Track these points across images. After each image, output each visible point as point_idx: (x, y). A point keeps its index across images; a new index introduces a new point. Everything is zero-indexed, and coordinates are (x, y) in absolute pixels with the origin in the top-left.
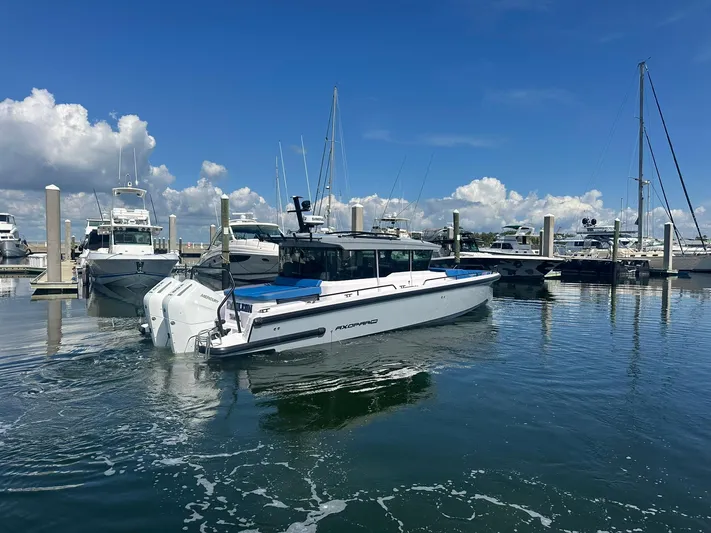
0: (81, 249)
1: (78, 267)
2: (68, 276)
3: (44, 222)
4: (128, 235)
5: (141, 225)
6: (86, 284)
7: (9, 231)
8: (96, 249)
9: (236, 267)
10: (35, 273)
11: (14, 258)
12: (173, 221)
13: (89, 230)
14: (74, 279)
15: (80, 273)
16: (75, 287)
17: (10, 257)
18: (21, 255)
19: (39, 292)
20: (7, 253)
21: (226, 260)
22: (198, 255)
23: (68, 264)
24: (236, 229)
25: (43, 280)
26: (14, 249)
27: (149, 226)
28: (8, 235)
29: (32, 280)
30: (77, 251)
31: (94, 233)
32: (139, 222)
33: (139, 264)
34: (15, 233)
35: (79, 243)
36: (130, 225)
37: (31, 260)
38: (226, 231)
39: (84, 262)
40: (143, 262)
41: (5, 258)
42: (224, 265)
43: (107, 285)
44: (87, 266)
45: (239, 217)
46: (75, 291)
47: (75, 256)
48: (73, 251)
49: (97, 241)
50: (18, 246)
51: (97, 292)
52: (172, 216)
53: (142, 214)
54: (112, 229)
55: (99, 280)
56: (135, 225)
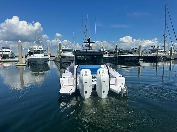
0: (27, 55)
1: (26, 60)
2: (24, 62)
3: (18, 49)
4: (38, 52)
5: (41, 50)
6: (28, 64)
7: (10, 51)
8: (30, 55)
9: (63, 59)
10: (17, 61)
11: (11, 58)
12: (48, 48)
13: (29, 51)
14: (25, 62)
15: (27, 61)
16: (26, 64)
17: (10, 58)
18: (13, 57)
19: (18, 66)
20: (10, 57)
21: (61, 58)
22: (54, 57)
23: (24, 59)
24: (63, 50)
25: (18, 63)
26: (11, 55)
27: (42, 50)
28: (9, 52)
29: (16, 63)
30: (26, 56)
31: (30, 52)
32: (40, 49)
33: (40, 59)
34: (11, 52)
35: (26, 54)
36: (38, 50)
37: (15, 58)
38: (60, 51)
39: (28, 59)
40: (41, 58)
41: (9, 58)
42: (60, 59)
43: (33, 64)
44: (28, 60)
45: (64, 47)
46: (26, 65)
47: (26, 57)
48: (25, 56)
49: (31, 53)
50: (12, 55)
51: (31, 65)
52: (48, 47)
53: (41, 47)
54: (34, 51)
55: (31, 63)
56: (39, 50)
